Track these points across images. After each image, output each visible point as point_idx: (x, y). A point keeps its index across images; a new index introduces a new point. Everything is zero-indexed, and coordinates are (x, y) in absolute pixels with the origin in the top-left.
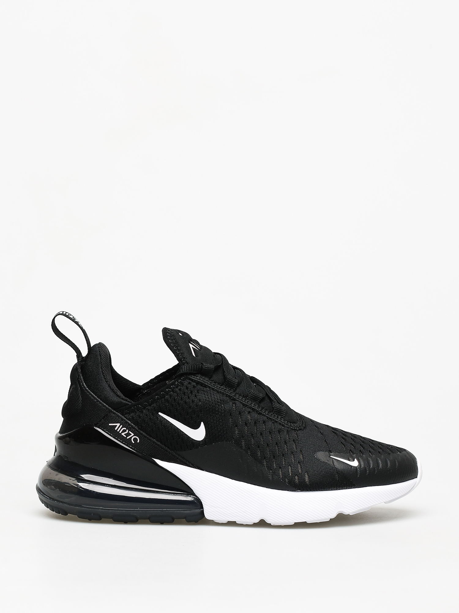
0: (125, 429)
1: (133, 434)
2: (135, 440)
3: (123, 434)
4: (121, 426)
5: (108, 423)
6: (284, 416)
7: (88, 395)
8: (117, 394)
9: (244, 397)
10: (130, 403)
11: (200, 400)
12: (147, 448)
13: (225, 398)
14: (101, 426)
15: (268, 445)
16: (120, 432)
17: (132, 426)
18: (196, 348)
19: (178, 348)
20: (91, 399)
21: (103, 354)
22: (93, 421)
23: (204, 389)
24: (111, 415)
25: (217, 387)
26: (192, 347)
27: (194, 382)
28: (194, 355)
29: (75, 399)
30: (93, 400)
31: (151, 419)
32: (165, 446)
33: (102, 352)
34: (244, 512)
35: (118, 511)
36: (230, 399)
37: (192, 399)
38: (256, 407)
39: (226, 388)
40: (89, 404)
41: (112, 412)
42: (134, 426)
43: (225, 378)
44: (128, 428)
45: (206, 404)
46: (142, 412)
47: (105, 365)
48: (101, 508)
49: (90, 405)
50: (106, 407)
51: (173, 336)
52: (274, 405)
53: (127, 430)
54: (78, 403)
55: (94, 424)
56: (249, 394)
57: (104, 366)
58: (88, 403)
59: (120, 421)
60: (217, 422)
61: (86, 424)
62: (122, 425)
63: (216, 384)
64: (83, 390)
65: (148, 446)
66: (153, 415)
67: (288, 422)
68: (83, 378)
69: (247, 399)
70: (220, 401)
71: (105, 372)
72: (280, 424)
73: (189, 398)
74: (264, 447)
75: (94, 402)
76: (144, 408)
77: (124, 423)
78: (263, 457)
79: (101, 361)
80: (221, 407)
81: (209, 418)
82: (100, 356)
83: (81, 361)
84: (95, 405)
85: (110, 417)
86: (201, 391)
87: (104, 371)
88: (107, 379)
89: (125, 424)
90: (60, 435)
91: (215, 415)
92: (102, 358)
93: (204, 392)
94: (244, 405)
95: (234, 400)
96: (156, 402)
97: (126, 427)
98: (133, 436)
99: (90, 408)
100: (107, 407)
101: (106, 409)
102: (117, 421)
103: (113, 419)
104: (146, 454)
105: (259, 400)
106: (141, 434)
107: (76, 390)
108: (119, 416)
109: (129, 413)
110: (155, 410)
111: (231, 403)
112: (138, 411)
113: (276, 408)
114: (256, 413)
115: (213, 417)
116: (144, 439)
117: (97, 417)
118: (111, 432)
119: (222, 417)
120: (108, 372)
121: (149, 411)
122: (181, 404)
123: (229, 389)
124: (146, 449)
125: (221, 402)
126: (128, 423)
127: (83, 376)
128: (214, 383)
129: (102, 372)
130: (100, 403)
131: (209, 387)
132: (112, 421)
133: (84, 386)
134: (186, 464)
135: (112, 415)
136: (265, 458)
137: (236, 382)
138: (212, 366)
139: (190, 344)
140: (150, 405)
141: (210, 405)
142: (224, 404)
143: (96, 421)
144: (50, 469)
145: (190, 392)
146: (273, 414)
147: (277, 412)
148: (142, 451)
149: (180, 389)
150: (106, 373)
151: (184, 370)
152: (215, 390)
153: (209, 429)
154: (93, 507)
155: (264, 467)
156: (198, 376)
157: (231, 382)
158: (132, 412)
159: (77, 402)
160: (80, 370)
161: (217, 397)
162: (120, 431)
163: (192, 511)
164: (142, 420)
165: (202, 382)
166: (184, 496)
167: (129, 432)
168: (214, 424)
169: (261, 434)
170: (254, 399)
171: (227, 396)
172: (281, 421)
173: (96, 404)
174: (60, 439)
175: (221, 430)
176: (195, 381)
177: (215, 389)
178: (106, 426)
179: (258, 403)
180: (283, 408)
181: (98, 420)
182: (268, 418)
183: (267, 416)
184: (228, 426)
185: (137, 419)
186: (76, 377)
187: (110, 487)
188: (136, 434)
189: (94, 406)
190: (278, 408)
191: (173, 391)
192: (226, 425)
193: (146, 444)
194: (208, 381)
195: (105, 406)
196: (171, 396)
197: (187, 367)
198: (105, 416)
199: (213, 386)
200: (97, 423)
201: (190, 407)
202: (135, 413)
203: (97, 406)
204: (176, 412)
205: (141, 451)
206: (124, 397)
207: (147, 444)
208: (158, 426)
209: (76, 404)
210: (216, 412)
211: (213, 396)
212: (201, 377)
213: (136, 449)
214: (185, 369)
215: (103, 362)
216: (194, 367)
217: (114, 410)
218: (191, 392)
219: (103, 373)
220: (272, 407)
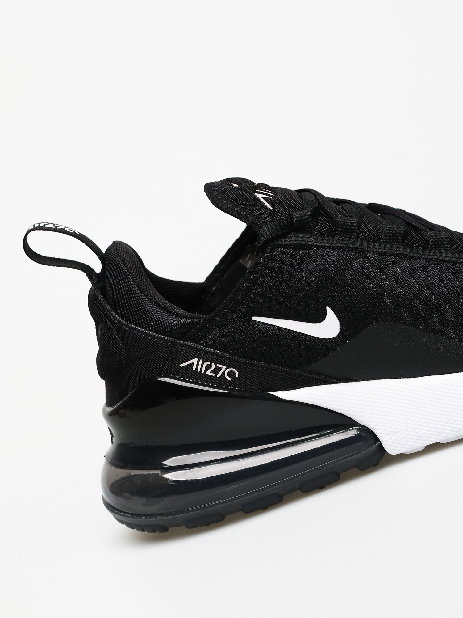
0: (209, 363)
1: (224, 368)
2: (231, 374)
3: (208, 373)
4: (201, 361)
5: (178, 365)
6: (449, 246)
7: (130, 332)
8: (175, 312)
9: (375, 241)
10: (201, 318)
11: (311, 273)
12: (254, 380)
13: (349, 254)
14: (168, 374)
15: (445, 302)
16: (203, 372)
17: (218, 355)
18: (269, 197)
19: (241, 208)
20: (137, 337)
21: (128, 258)
22: (153, 370)
23: (309, 253)
24: (178, 350)
25: (328, 241)
26: (262, 198)
27: (289, 248)
28: (271, 208)
29: (110, 345)
30: (140, 336)
31: (243, 333)
32: (282, 366)
33: (124, 255)
34: (448, 423)
35: (248, 497)
36: (356, 252)
37: (298, 276)
38: (401, 250)
39: (342, 237)
40: (136, 345)
41: (177, 344)
42: (221, 353)
43: (334, 222)
44: (214, 360)
45: (323, 276)
46: (225, 326)
47: (138, 274)
48: (218, 502)
49: (138, 346)
50: (164, 340)
51: (225, 191)
52: (426, 235)
53: (213, 364)
54: (118, 350)
55: (156, 373)
56: (382, 233)
57: (137, 276)
58: (134, 345)
59: (196, 354)
60: (350, 297)
61: (144, 378)
62: (201, 359)
63: (324, 237)
64: (118, 327)
65: (255, 376)
66: (245, 325)
67: (458, 253)
68: (111, 308)
69: (382, 242)
70: (343, 261)
71: (141, 285)
72: (449, 261)
73: (291, 276)
74: (440, 308)
75: (143, 340)
76: (227, 319)
77: (204, 355)
78: (445, 324)
79: (128, 270)
80: (348, 271)
81: (336, 297)
82: (124, 262)
83: (98, 282)
84: (146, 343)
85: (178, 354)
86: (306, 258)
87: (139, 284)
88: (149, 295)
89: (206, 356)
90: (109, 409)
91: (343, 288)
92: (128, 265)
93: (311, 257)
94: (381, 254)
95: (363, 251)
96: (242, 303)
97: (209, 359)
98: (225, 370)
99: (140, 351)
100: (166, 340)
101: (167, 343)
102: (190, 355)
103: (183, 355)
104: (256, 390)
105: (400, 237)
106: (238, 361)
107: (108, 330)
108: (191, 347)
109: (205, 336)
110: (245, 316)
111: (361, 259)
112: (218, 327)
113: (431, 239)
114: (406, 260)
115: (342, 292)
116: (245, 368)
117: (157, 362)
118: (188, 376)
119: (356, 287)
120: (146, 282)
121: (236, 321)
122: (282, 291)
123: (347, 238)
124: (253, 382)
125: (345, 264)
126: (211, 352)
127: (109, 304)
128: (321, 236)
129: (138, 287)
130: (154, 337)
131: (317, 247)
132: (183, 358)
133: (118, 320)
134: (325, 382)
135: (180, 348)
136: (449, 325)
137: (354, 223)
138: (307, 213)
139: (256, 194)
140: (234, 311)
141: (329, 276)
142: (350, 264)
143: (157, 368)
144: (113, 468)
145: (290, 267)
146: (431, 250)
147: (435, 245)
148: (249, 388)
149: (272, 269)
150: (144, 287)
151: (267, 235)
152: (327, 248)
153: (342, 313)
154: (206, 505)
155: (453, 339)
156: (291, 237)
157: (346, 226)
158: (209, 333)
159: (116, 348)
160: (101, 298)
161: (335, 256)
162: (201, 370)
163: (364, 452)
164: (230, 339)
165: (302, 242)
166: (342, 432)
167: (218, 365)
168: (348, 303)
169: (428, 288)
170: (393, 238)
171: (350, 250)
172: (448, 257)
173: (147, 341)
174: (112, 416)
175: (362, 308)
176: (290, 246)
177: (326, 246)
178: (176, 370)
179: (402, 243)
180: (443, 235)
181: (160, 365)
182: (426, 261)
183: (423, 258)
184: (372, 296)
185: (222, 342)
186: (99, 311)
187: (220, 463)
188: (230, 365)
189: (146, 346)
190: (435, 238)
191: (261, 276)
192: (366, 297)
193: (250, 375)
194: (311, 238)
195: (162, 339)
196: (261, 284)
197: (269, 229)
198: (168, 355)
199: (322, 243)
200: (161, 371)
201: (299, 291)
202: (215, 332)
203: (150, 344)
204: (279, 307)
205: (247, 388)
206: (187, 314)
207: (253, 374)
208: (260, 339)
209: (116, 352)
210: (343, 282)
211: (328, 259)
212: (297, 236)
213: (238, 388)
214: (265, 233)
215: (132, 270)
216: (280, 224)
217: (179, 339)
218: (292, 266)
219: (140, 289)
220: (425, 240)
